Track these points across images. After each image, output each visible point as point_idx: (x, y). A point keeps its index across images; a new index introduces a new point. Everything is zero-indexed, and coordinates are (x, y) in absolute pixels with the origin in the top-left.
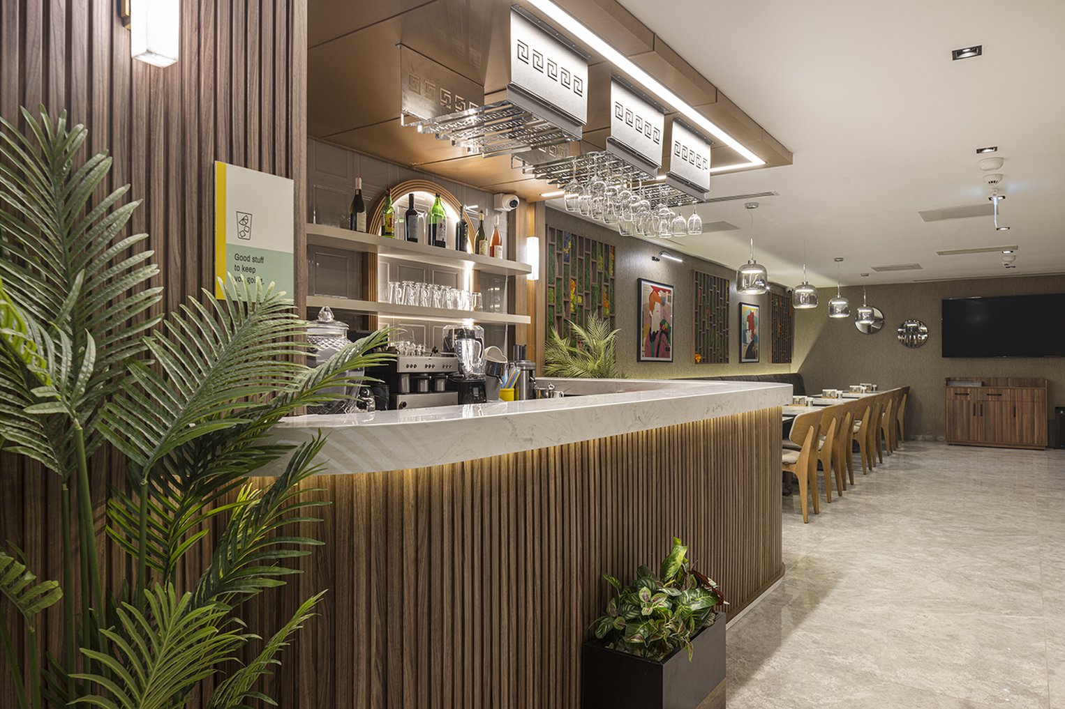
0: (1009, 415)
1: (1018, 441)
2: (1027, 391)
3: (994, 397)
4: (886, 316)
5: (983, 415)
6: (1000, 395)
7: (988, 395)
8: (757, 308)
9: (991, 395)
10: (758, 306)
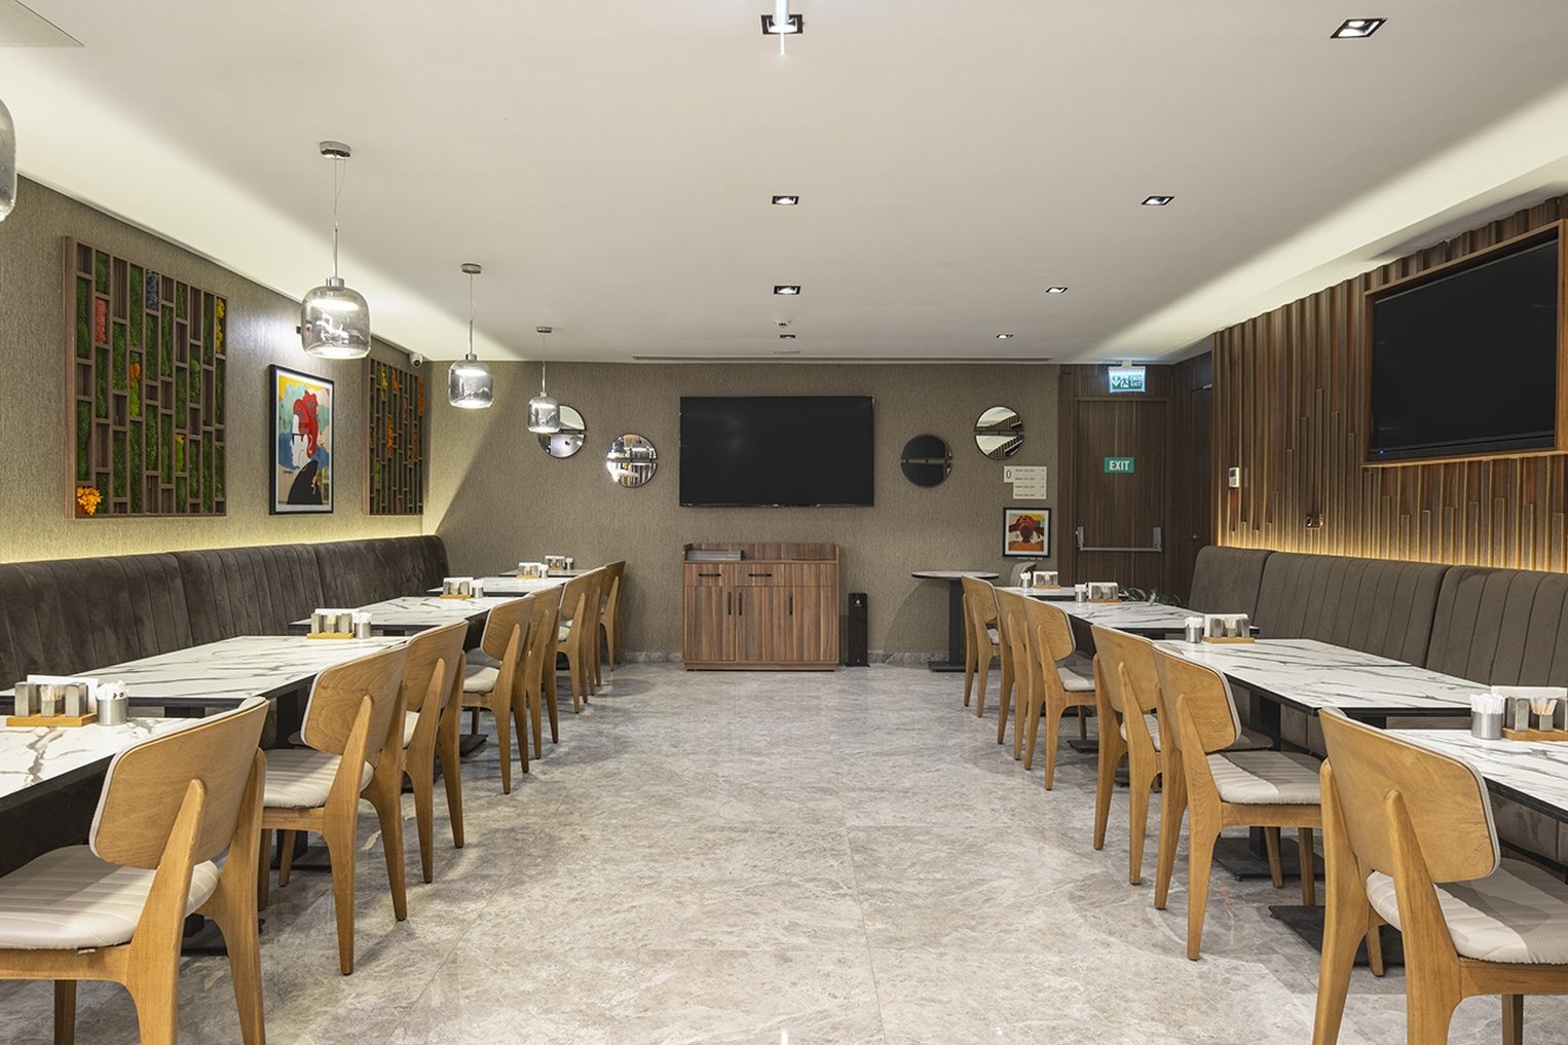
0: (782, 612)
1: (795, 658)
2: (810, 568)
3: (759, 578)
4: (589, 425)
5: (743, 613)
6: (770, 575)
7: (751, 575)
8: (330, 387)
9: (756, 575)
10: (332, 383)
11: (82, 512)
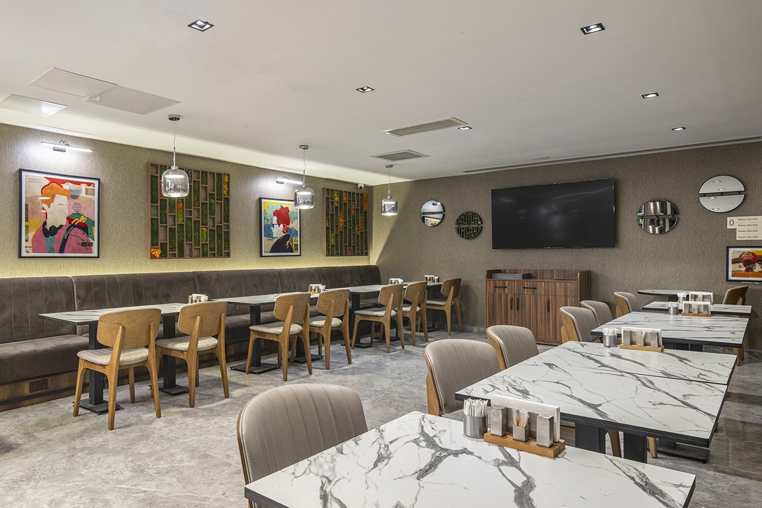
0: (543, 310)
1: (552, 338)
2: (561, 285)
3: (529, 290)
4: (446, 209)
5: (520, 309)
6: (536, 288)
7: (524, 288)
9: (527, 288)
11: (153, 257)
